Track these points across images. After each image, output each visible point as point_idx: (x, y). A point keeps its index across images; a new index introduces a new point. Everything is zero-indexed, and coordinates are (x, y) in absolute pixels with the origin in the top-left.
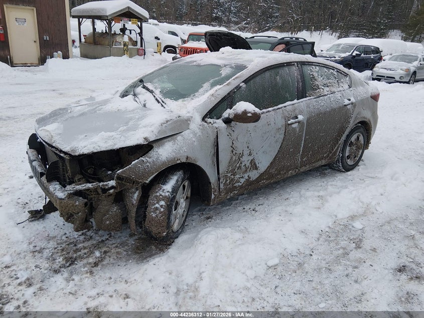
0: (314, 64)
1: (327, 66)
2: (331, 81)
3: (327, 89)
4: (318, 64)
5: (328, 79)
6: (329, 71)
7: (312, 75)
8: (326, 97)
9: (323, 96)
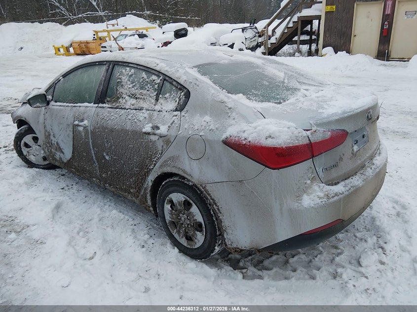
0: (130, 65)
1: (149, 70)
2: (145, 92)
3: (133, 101)
4: (136, 66)
5: (142, 88)
6: (148, 77)
7: (120, 79)
8: (123, 111)
9: (122, 108)
